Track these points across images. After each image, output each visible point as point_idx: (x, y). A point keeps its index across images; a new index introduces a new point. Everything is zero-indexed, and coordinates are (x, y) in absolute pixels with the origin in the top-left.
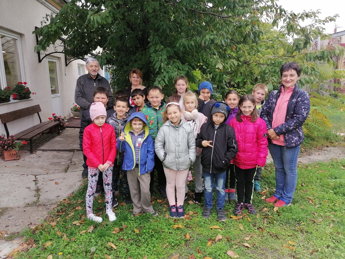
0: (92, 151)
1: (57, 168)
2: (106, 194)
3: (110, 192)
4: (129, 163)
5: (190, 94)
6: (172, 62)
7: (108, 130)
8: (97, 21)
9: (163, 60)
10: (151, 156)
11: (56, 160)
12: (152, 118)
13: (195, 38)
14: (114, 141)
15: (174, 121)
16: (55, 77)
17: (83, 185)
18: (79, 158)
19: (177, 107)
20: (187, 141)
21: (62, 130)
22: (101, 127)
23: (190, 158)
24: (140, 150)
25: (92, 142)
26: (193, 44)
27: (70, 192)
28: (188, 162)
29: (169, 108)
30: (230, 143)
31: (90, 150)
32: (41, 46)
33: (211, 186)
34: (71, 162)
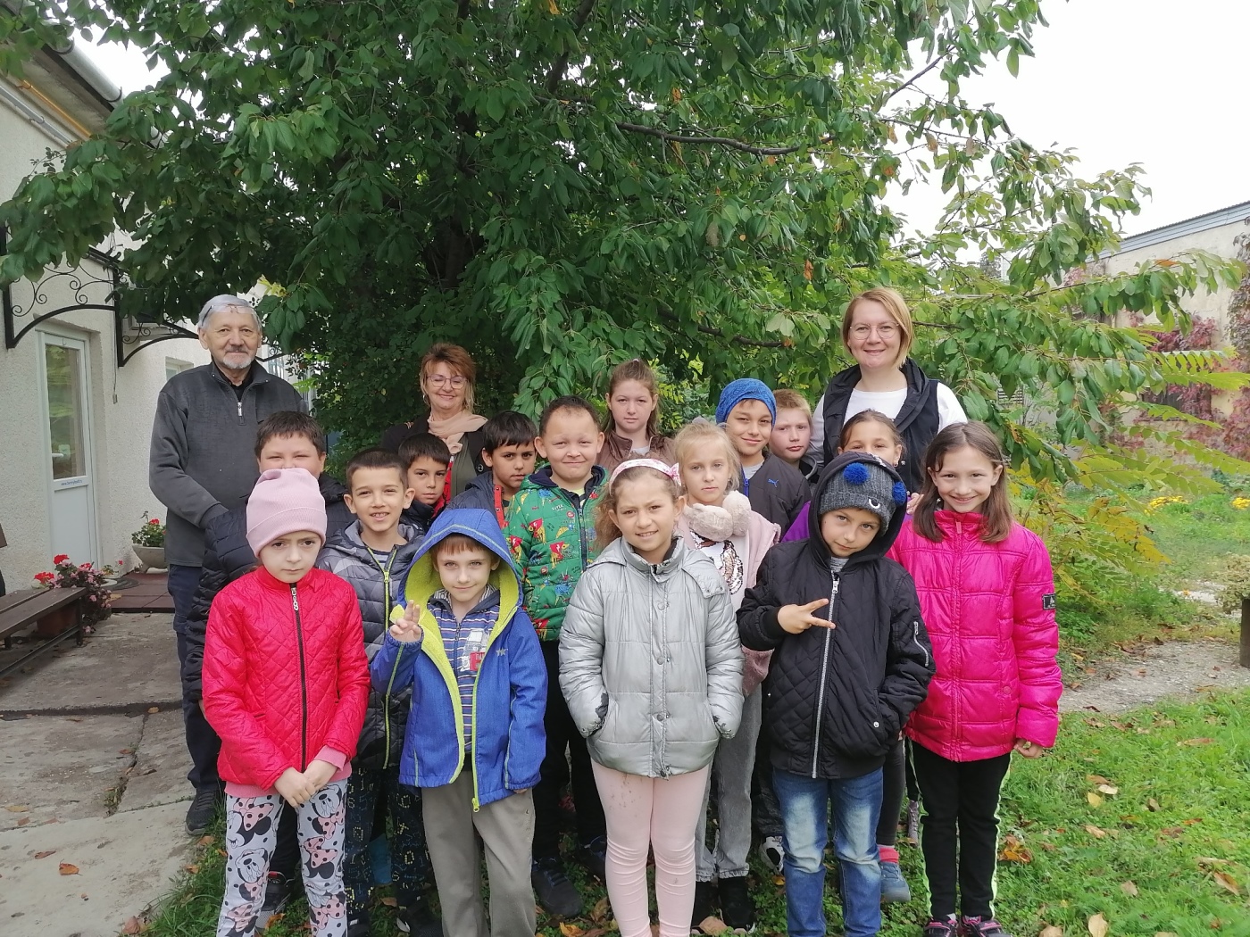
0: (245, 707)
1: (71, 795)
2: (318, 918)
3: (334, 906)
4: (433, 749)
5: (705, 430)
6: (580, 318)
7: (328, 601)
8: (277, 144)
9: (547, 307)
10: (530, 712)
11: (64, 758)
12: (560, 533)
13: (667, 225)
14: (354, 654)
15: (646, 547)
16: (73, 414)
17: (195, 868)
18: (171, 742)
19: (661, 483)
20: (701, 637)
21: (93, 623)
22: (294, 585)
23: (716, 719)
24: (475, 685)
25: (247, 660)
26: (665, 246)
27: (133, 908)
28: (708, 738)
29: (627, 486)
30: (900, 638)
31: (237, 702)
32: (21, 261)
33: (818, 842)
34: (135, 764)
